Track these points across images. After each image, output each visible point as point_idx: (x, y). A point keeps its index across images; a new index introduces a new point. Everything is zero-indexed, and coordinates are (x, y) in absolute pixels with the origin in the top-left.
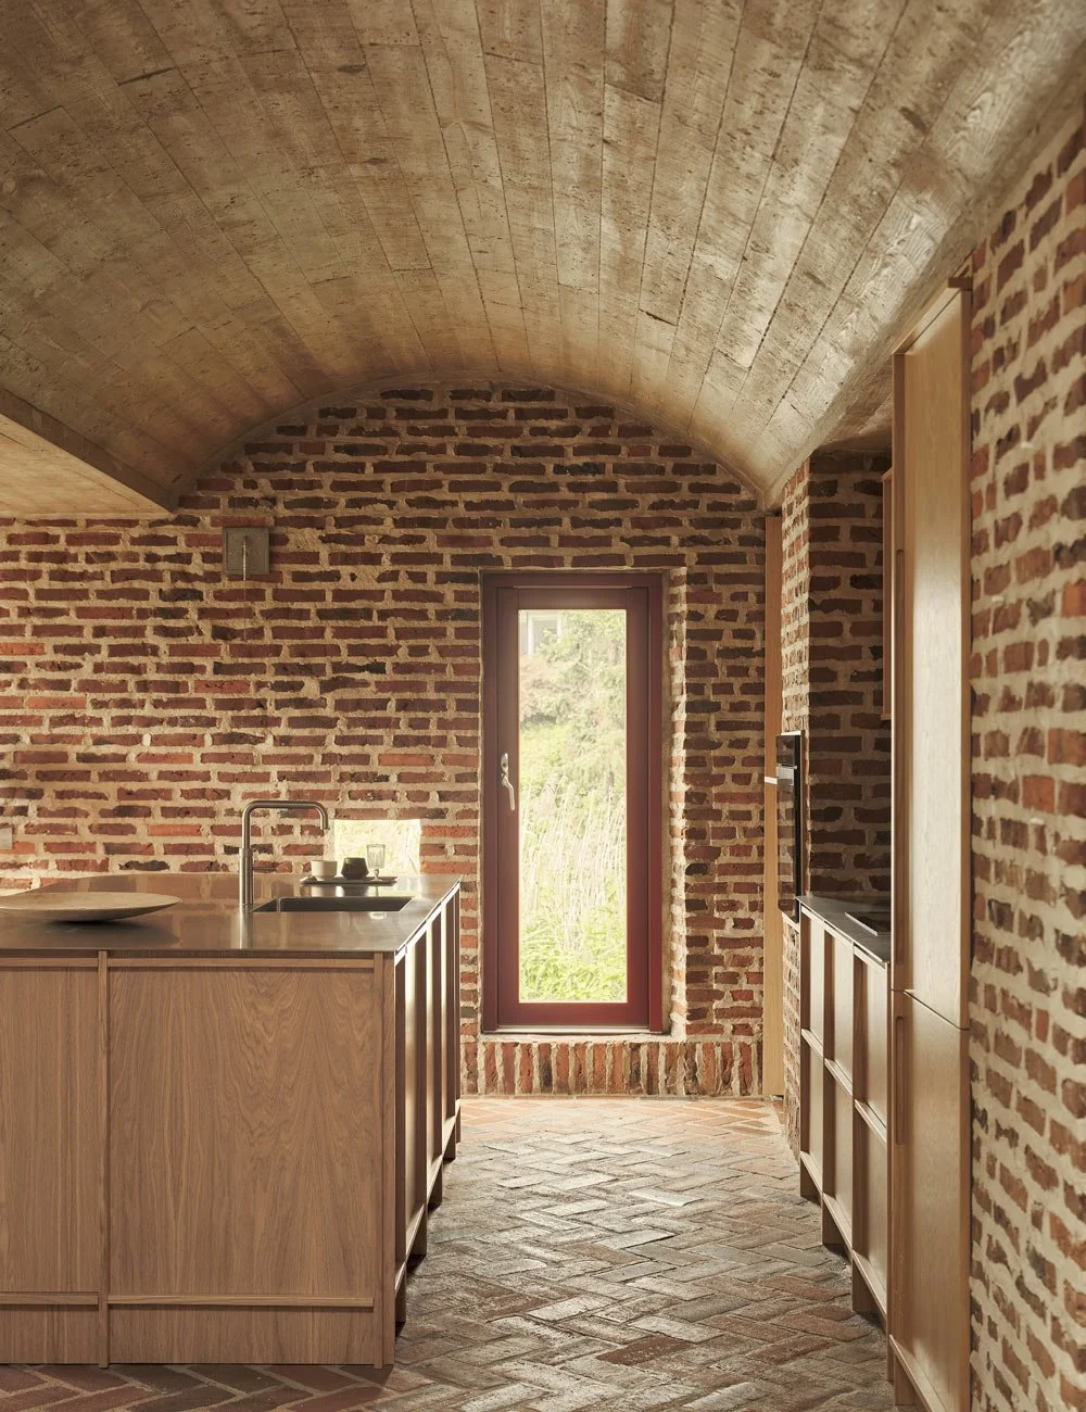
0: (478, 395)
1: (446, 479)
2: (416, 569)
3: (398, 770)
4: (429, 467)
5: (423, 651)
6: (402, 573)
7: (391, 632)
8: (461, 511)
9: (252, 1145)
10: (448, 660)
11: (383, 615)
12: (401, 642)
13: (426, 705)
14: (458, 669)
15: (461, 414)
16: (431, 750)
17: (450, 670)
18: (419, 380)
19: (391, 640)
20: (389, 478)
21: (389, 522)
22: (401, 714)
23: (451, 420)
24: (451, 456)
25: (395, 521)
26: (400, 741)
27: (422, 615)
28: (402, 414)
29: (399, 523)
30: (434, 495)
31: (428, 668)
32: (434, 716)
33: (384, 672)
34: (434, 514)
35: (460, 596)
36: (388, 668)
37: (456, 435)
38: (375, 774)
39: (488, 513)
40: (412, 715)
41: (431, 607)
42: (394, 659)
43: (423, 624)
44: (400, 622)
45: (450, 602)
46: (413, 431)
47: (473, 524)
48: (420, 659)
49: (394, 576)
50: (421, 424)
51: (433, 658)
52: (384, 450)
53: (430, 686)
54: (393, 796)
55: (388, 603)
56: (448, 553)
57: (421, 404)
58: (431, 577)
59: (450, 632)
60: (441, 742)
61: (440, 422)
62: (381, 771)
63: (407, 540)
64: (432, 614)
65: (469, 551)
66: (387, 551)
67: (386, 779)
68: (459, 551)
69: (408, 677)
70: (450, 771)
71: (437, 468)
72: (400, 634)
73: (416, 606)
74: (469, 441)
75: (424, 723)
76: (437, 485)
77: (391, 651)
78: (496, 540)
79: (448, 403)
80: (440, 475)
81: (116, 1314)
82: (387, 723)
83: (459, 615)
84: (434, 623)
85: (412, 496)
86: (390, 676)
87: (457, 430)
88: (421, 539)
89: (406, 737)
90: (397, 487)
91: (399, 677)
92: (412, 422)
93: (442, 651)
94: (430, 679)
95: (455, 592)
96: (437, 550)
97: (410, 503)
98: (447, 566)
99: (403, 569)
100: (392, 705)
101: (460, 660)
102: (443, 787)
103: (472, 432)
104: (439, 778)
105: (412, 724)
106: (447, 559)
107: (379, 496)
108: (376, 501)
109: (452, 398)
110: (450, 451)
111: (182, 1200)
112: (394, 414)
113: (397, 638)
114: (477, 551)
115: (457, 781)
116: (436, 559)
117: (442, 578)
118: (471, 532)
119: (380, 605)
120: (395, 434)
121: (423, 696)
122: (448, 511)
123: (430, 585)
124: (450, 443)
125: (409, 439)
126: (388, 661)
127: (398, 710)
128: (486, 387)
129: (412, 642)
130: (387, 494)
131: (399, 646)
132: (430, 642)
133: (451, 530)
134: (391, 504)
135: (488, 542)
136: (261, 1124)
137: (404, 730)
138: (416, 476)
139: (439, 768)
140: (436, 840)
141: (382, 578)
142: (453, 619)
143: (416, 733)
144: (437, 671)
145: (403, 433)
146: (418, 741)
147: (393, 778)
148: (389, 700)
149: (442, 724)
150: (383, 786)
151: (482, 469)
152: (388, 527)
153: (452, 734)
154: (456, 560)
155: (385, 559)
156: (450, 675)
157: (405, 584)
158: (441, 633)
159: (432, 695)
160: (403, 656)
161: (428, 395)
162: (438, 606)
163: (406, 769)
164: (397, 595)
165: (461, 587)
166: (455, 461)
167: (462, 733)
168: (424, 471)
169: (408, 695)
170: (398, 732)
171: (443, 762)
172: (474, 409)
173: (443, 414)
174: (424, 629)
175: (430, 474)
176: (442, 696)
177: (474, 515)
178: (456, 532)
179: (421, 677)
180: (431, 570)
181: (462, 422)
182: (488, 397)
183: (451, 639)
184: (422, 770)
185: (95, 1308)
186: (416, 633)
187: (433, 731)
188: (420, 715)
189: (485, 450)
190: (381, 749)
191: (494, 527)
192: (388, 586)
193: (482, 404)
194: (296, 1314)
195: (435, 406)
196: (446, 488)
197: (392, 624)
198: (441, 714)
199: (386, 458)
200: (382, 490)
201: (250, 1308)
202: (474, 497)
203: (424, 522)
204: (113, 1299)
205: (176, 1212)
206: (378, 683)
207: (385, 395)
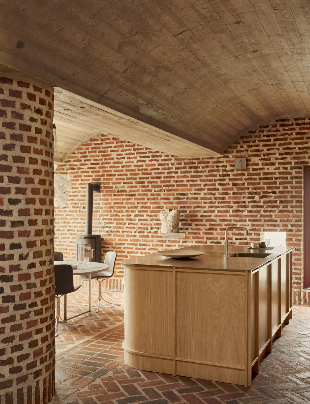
0: (302, 119)
1: (293, 142)
2: (285, 166)
3: (280, 219)
4: (288, 139)
5: (287, 187)
6: (281, 167)
7: (278, 183)
8: (297, 150)
9: (213, 321)
10: (293, 190)
11: (276, 178)
12: (281, 185)
13: (287, 202)
14: (296, 192)
15: (297, 124)
16: (289, 214)
17: (294, 192)
18: (285, 116)
19: (278, 185)
20: (277, 143)
21: (277, 154)
22: (281, 204)
23: (294, 126)
24: (294, 136)
25: (279, 154)
26: (280, 211)
27: (286, 178)
28: (281, 126)
29: (280, 154)
30: (290, 146)
31: (288, 192)
32: (289, 205)
33: (276, 193)
34: (290, 151)
35: (297, 173)
36: (277, 192)
37: (296, 130)
38: (274, 220)
39: (305, 150)
40: (284, 204)
41: (289, 176)
42: (279, 190)
43: (287, 180)
44: (281, 180)
45: (294, 174)
46: (284, 130)
47: (301, 153)
48: (286, 190)
49: (279, 168)
50: (286, 128)
51: (289, 189)
52: (276, 135)
53: (289, 197)
54: (278, 226)
55: (277, 175)
56: (293, 161)
57: (286, 123)
58: (289, 168)
59: (294, 182)
60: (292, 211)
61: (291, 127)
62: (275, 219)
63: (283, 159)
64: (289, 178)
65: (299, 161)
66: (277, 162)
67: (277, 221)
68: (296, 161)
69: (282, 195)
70: (294, 219)
71: (290, 139)
72: (280, 183)
73: (285, 176)
74: (299, 131)
75: (287, 207)
76: (290, 143)
77: (278, 188)
78: (307, 157)
79: (294, 122)
80: (291, 141)
81: (177, 362)
82: (277, 207)
83: (296, 178)
84: (289, 180)
85: (284, 147)
86: (278, 194)
87: (296, 129)
88: (286, 158)
89: (282, 210)
90: (279, 145)
91: (280, 195)
92: (284, 127)
93: (292, 187)
94: (289, 195)
95: (295, 172)
96: (291, 161)
97: (283, 149)
98: (293, 165)
99: (281, 166)
100: (278, 202)
101: (297, 190)
102: (292, 223)
103: (300, 129)
104: (291, 221)
105: (284, 207)
106: (293, 163)
107: (275, 147)
108: (274, 149)
109: (295, 120)
110: (294, 134)
112: (279, 126)
113: (280, 184)
114: (302, 160)
115: (296, 222)
116: (291, 163)
117: (292, 168)
118: (300, 155)
119: (275, 176)
120: (279, 131)
121: (286, 199)
122: (293, 150)
123: (289, 170)
124: (294, 132)
125: (283, 132)
126: (277, 191)
127: (280, 203)
128: (304, 116)
129: (283, 185)
130: (277, 147)
131: (280, 187)
132: (289, 185)
133: (294, 155)
134: (278, 149)
135: (305, 158)
136: (215, 316)
137: (281, 208)
138: (285, 142)
139: (291, 218)
140: (290, 237)
141: (275, 169)
142: (295, 179)
143: (285, 209)
144: (290, 193)
145: (282, 131)
146: (285, 211)
147: (279, 221)
148: (277, 201)
149: (292, 207)
150: (276, 223)
151: (303, 138)
152: (277, 156)
153: (294, 209)
154: (296, 163)
155: (277, 164)
156: (294, 194)
157: (282, 170)
158: (292, 183)
159: (289, 199)
160: (281, 189)
161: (288, 120)
162: (291, 176)
163: (282, 219)
164: (280, 173)
165: (297, 170)
166: (295, 137)
167: (297, 209)
168: (287, 140)
169: (282, 199)
170: (280, 209)
171: (292, 217)
172: (301, 122)
173: (292, 124)
174: (287, 182)
175: (289, 141)
176: (292, 199)
177: (301, 151)
178: (296, 156)
179: (286, 194)
180: (289, 166)
181: (297, 126)
182: (304, 119)
183: (294, 184)
184: (286, 219)
185: (172, 360)
186: (284, 183)
187: (289, 209)
188: (286, 204)
189: (304, 133)
190: (275, 213)
191: (306, 154)
192: (277, 171)
193: (303, 121)
194: (224, 369)
195: (290, 123)
196: (293, 144)
197: (278, 181)
198: (291, 204)
199: (277, 137)
200: (276, 146)
201: (212, 366)
202: (301, 146)
203: (287, 154)
204: (177, 359)
206: (274, 196)
207: (277, 121)
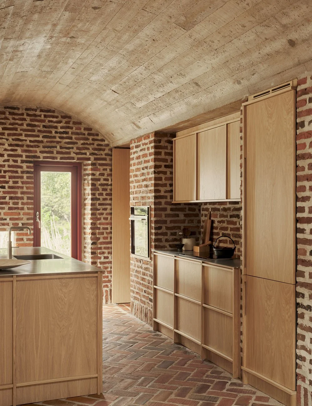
0: (33, 110)
1: (24, 133)
2: (15, 159)
3: (10, 217)
4: (19, 129)
5: (17, 182)
6: (11, 160)
7: (7, 177)
8: (28, 143)
9: (60, 332)
10: (24, 185)
11: (5, 172)
12: (10, 180)
13: (18, 198)
14: (27, 188)
15: (28, 115)
16: (19, 211)
17: (25, 188)
18: (15, 104)
19: (7, 179)
20: (7, 132)
21: (6, 145)
22: (10, 201)
23: (25, 116)
24: (25, 127)
25: (8, 145)
26: (10, 208)
27: (17, 172)
28: (10, 113)
29: (10, 145)
30: (20, 137)
31: (18, 187)
32: (20, 201)
33: (5, 188)
34: (20, 143)
35: (28, 167)
36: (6, 187)
37: (27, 121)
38: (2, 218)
39: (36, 144)
40: (14, 201)
41: (19, 170)
42: (8, 185)
44: (10, 174)
45: (25, 169)
46: (14, 119)
47: (32, 147)
48: (16, 185)
49: (8, 161)
50: (16, 117)
51: (20, 184)
52: (5, 124)
53: (19, 193)
54: (8, 224)
55: (6, 168)
56: (24, 154)
57: (16, 111)
58: (19, 161)
59: (25, 177)
60: (22, 209)
61: (22, 117)
62: (4, 217)
63: (12, 150)
64: (19, 172)
65: (31, 154)
66: (6, 153)
67: (6, 219)
68: (28, 154)
69: (12, 190)
70: (25, 217)
71: (21, 130)
72: (10, 177)
73: (15, 169)
74: (30, 123)
75: (17, 203)
76: (21, 135)
77: (7, 182)
78: (38, 151)
79: (24, 111)
80: (22, 132)
81: (19, 389)
82: (6, 203)
83: (28, 172)
84: (20, 175)
85: (14, 137)
86: (7, 189)
87: (27, 119)
88: (16, 150)
89: (12, 207)
90: (9, 135)
91: (10, 190)
92: (13, 116)
93: (23, 183)
94: (19, 191)
95: (26, 166)
96: (21, 153)
97: (13, 140)
98: (24, 158)
99: (11, 159)
100: (7, 198)
101: (28, 185)
102: (23, 222)
103: (31, 120)
104: (22, 219)
105: (14, 203)
106: (24, 156)
107: (4, 137)
108: (3, 138)
109: (25, 110)
110: (25, 125)
111: (39, 351)
112: (8, 113)
113: (9, 178)
114: (33, 154)
115: (27, 220)
116: (21, 156)
117: (23, 162)
118: (31, 149)
119: (4, 169)
120: (8, 119)
121: (17, 195)
122: (24, 143)
123: (19, 164)
124: (25, 123)
125: (13, 121)
126: (6, 185)
127: (9, 199)
128: (35, 108)
129: (14, 180)
130: (6, 137)
131: (10, 181)
132: (19, 180)
133: (25, 148)
134: (7, 140)
135: (36, 152)
136: (63, 325)
137: (11, 205)
138: (15, 132)
139: (22, 216)
140: (21, 237)
141: (4, 161)
142: (26, 174)
143: (15, 206)
144: (21, 188)
145: (11, 119)
146: (16, 208)
147: (8, 219)
148: (7, 196)
149: (23, 204)
150: (5, 222)
151: (34, 131)
152: (6, 146)
153: (25, 207)
154: (27, 157)
155: (6, 155)
156: (25, 190)
157: (11, 163)
158: (22, 177)
159: (19, 195)
160: (11, 184)
161: (18, 109)
162: (21, 170)
163: (12, 217)
164: (9, 166)
165: (28, 164)
166: (26, 128)
167: (28, 206)
168: (17, 130)
169: (12, 195)
170: (9, 206)
171: (23, 215)
172: (32, 114)
173: (22, 114)
174: (17, 176)
175: (19, 132)
176: (23, 195)
177: (32, 144)
178: (27, 148)
179: (16, 190)
180: (19, 159)
181: (28, 117)
182: (36, 110)
183: (25, 179)
184: (17, 217)
186: (14, 177)
187: (20, 206)
188: (16, 201)
189: (35, 126)
190: (4, 211)
191: (38, 148)
192: (6, 163)
193: (34, 112)
194: (74, 382)
195: (20, 112)
196: (23, 136)
197: (7, 174)
198: (22, 201)
199: (6, 126)
200: (4, 135)
202: (32, 139)
203: (17, 145)
204: (18, 385)
205: (37, 355)
206: (3, 192)
207: (5, 108)
